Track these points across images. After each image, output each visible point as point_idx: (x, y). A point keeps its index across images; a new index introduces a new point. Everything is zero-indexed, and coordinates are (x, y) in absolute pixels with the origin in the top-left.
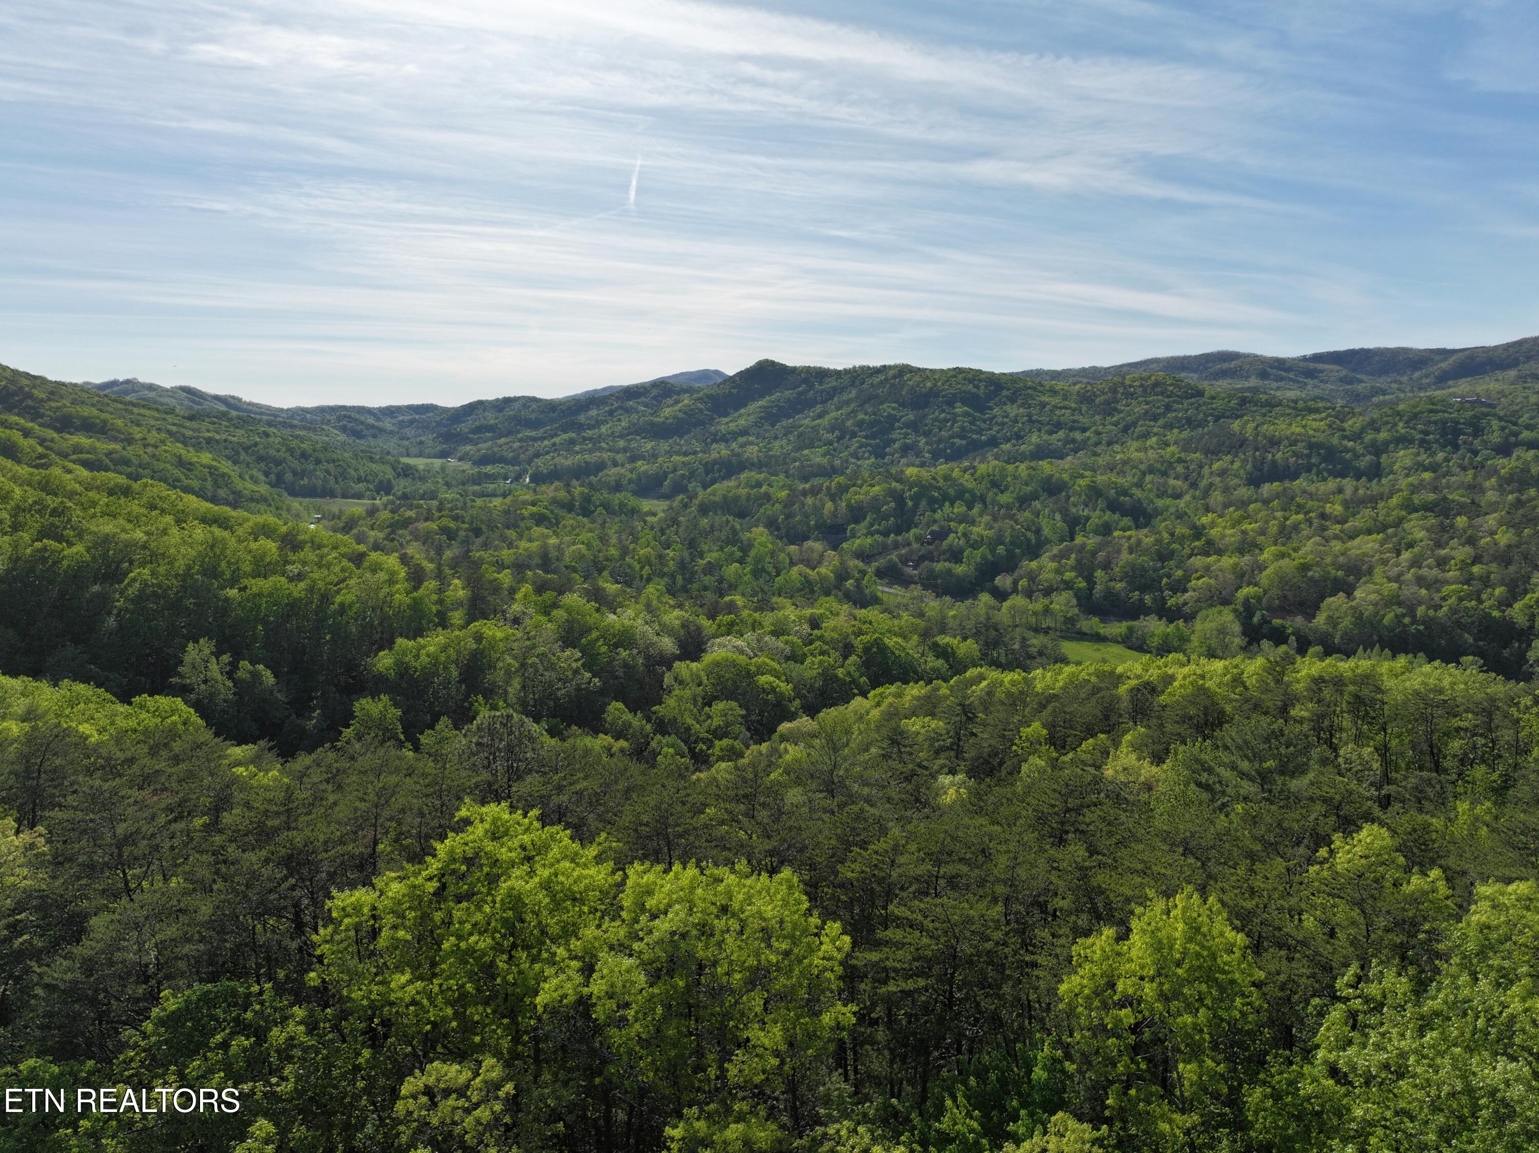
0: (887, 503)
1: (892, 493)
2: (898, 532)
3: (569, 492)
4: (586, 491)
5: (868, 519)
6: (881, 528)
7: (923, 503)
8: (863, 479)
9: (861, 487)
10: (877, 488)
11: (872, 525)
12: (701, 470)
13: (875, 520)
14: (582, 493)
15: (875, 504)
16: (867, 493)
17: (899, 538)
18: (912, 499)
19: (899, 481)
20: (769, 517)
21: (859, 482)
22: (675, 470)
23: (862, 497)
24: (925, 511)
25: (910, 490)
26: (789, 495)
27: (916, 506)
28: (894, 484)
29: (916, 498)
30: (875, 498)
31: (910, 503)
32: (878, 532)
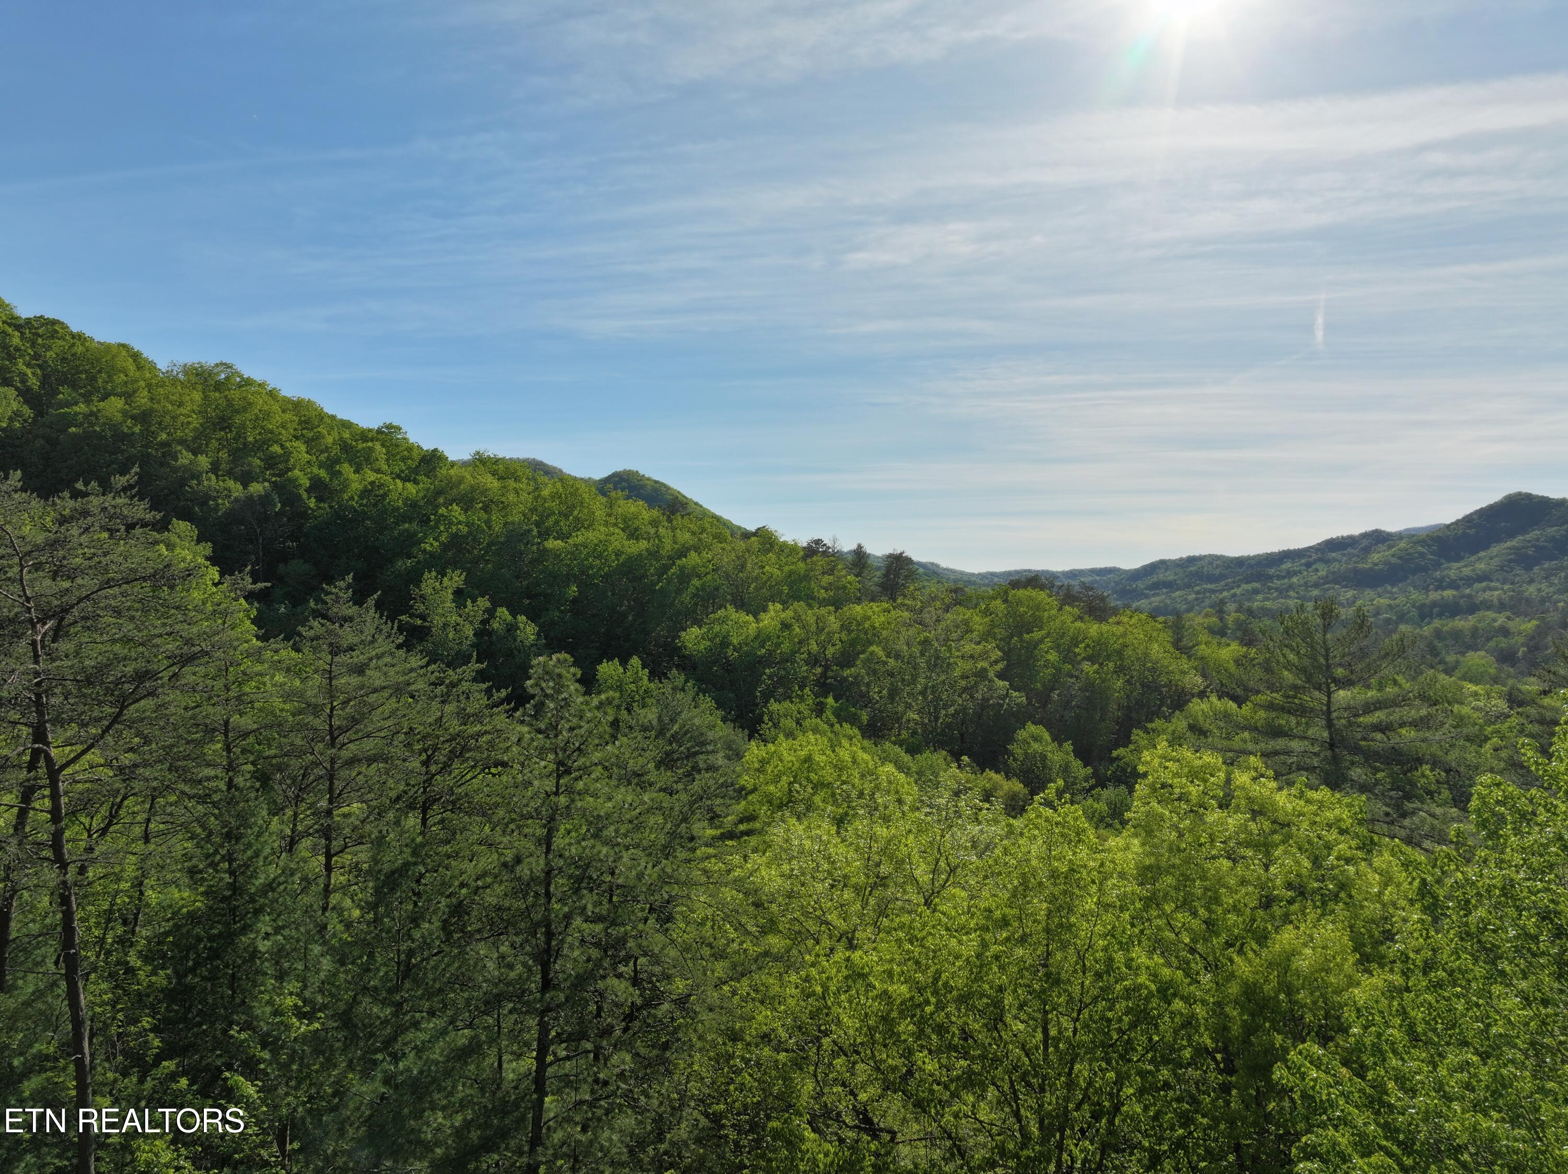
3: (1221, 619)
4: (1242, 617)
12: (1414, 613)
14: (1237, 620)
20: (1502, 649)
22: (1377, 613)
26: (1538, 626)
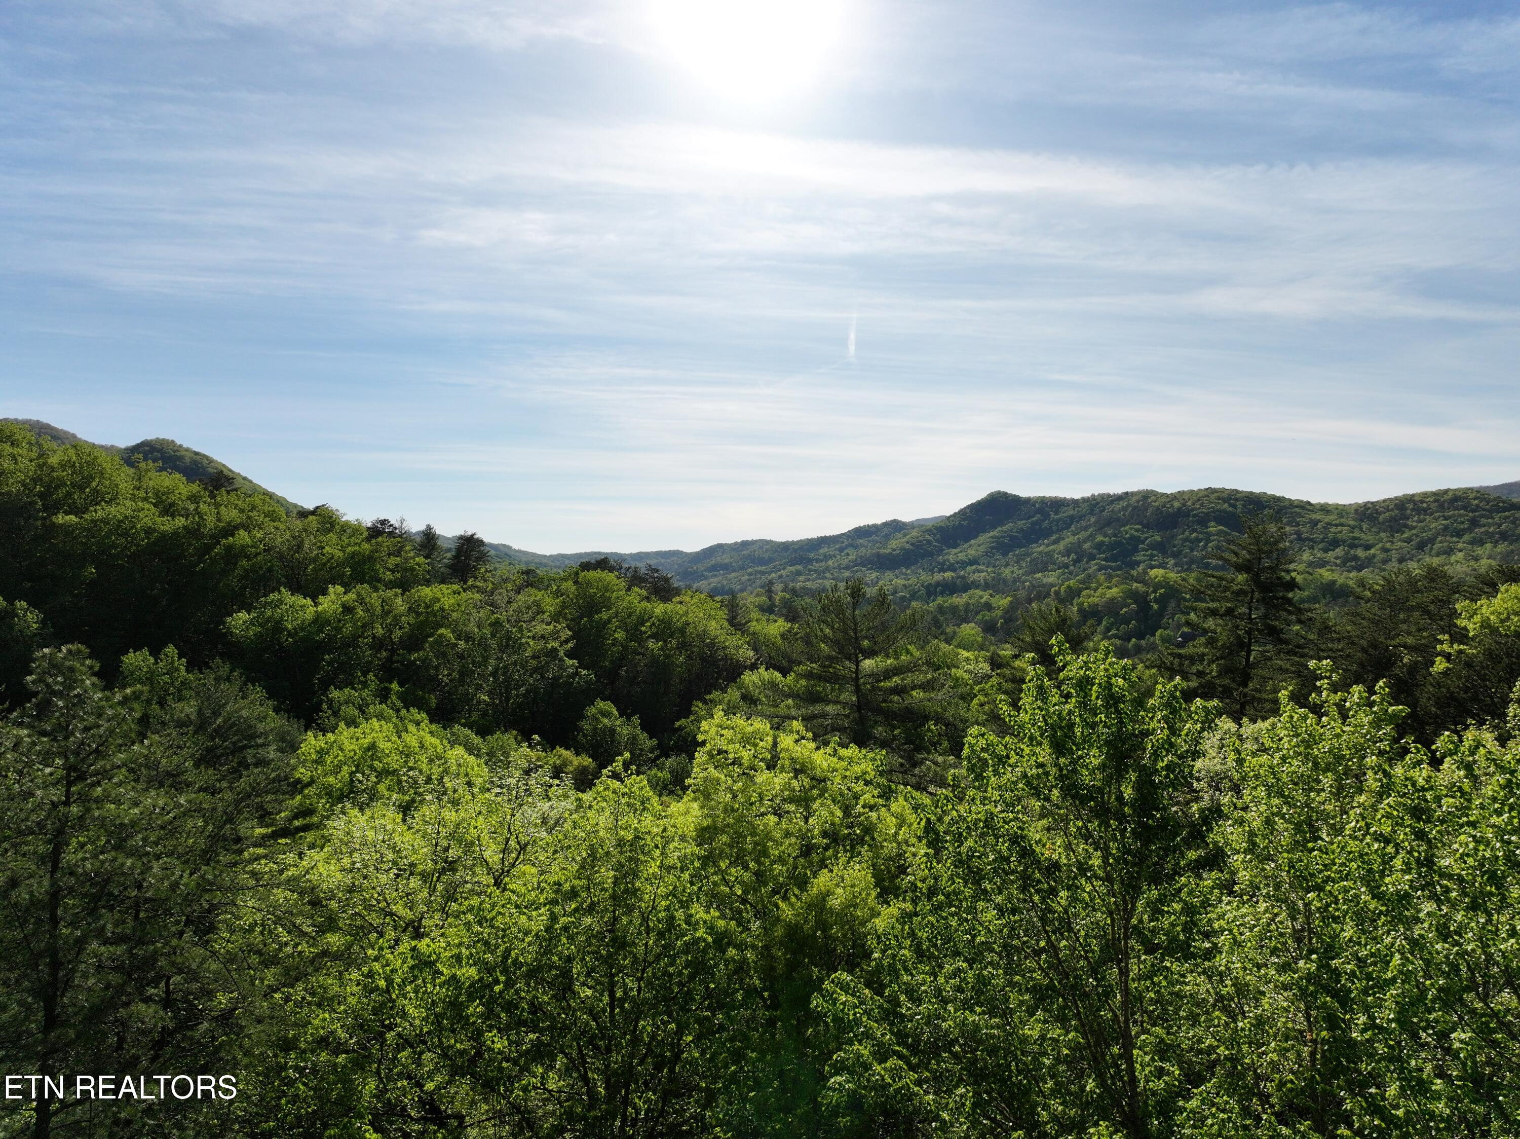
0: (1128, 605)
1: (1133, 595)
2: (1141, 637)
3: (770, 598)
4: (787, 596)
5: (1104, 623)
6: (1120, 633)
7: (1172, 604)
8: (1098, 582)
9: (1095, 590)
10: (1115, 590)
11: (1108, 629)
12: (923, 591)
13: (1112, 624)
14: (783, 598)
15: (1112, 607)
16: (1103, 595)
17: (1143, 642)
18: (1156, 600)
19: (1142, 582)
20: (986, 621)
21: (1094, 585)
22: (895, 592)
23: (1096, 600)
24: (1174, 615)
25: (1155, 592)
26: (1011, 602)
27: (1163, 608)
28: (1135, 585)
29: (1162, 601)
30: (1112, 600)
31: (1156, 607)
32: (1115, 636)
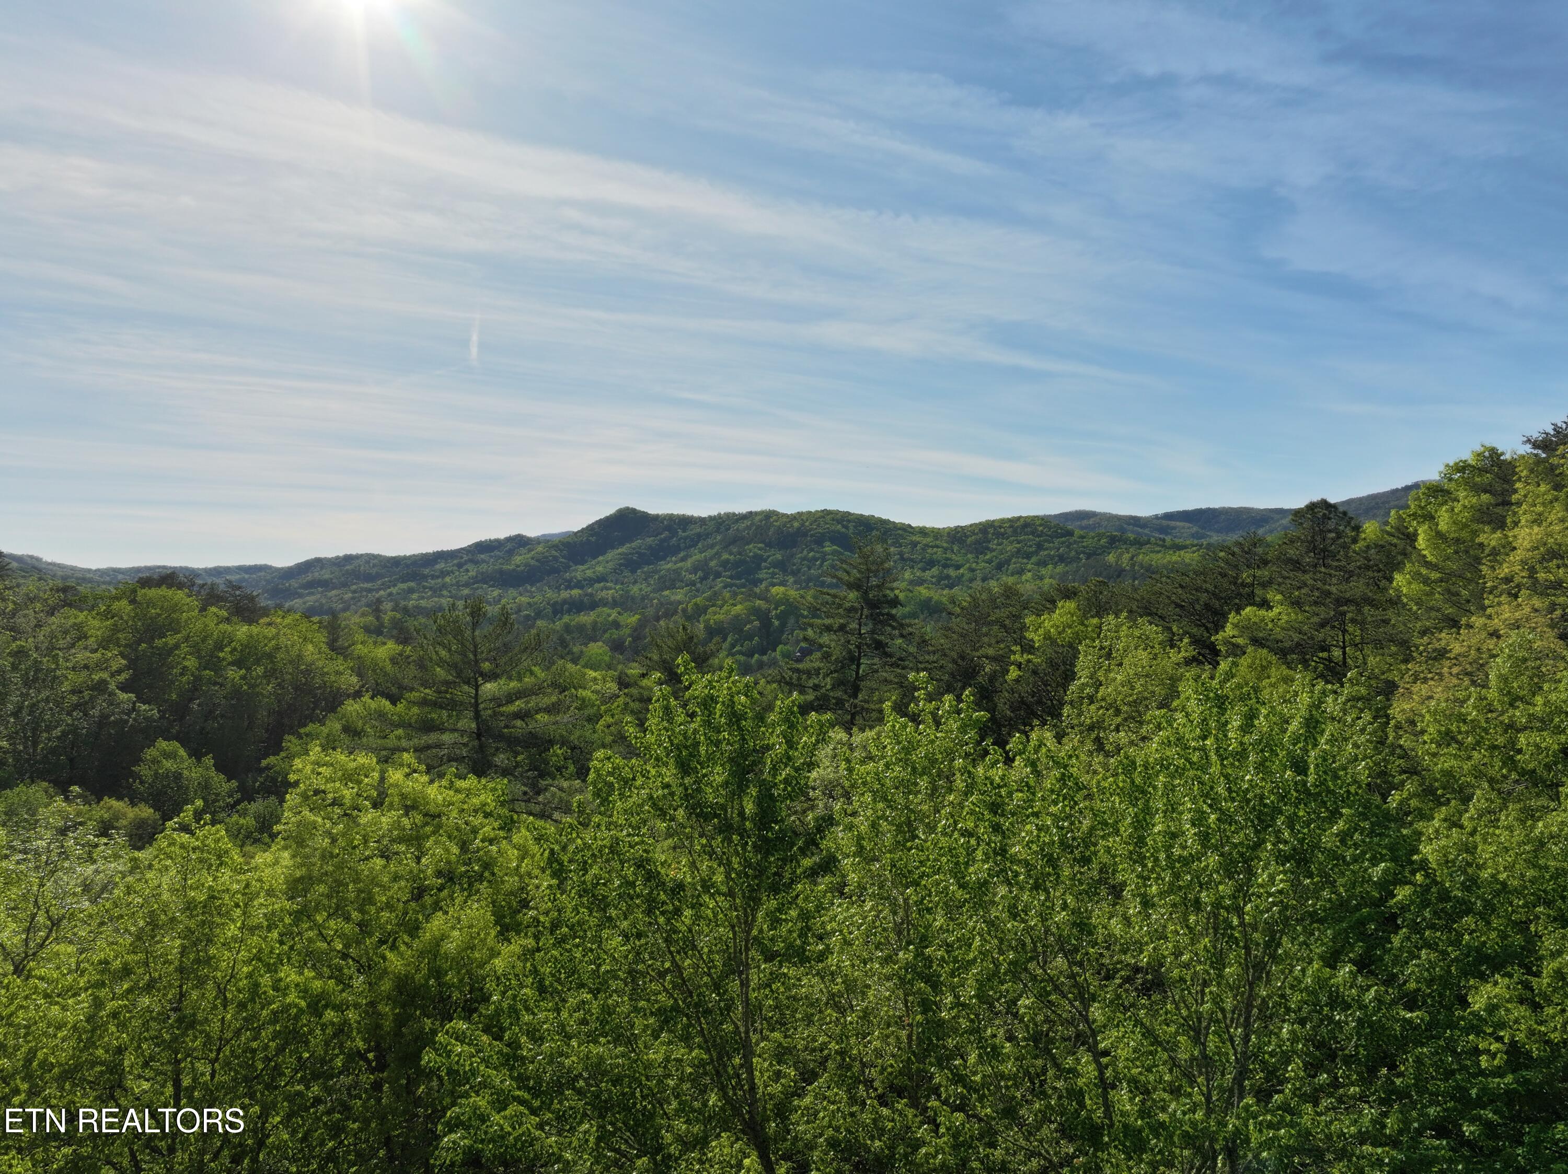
0: (750, 622)
1: (756, 612)
2: (763, 652)
3: (378, 618)
4: (398, 616)
5: (729, 639)
6: (744, 649)
7: (792, 621)
8: (723, 599)
9: (721, 608)
10: (739, 607)
11: (733, 646)
12: (549, 610)
13: (736, 641)
14: (393, 619)
15: (737, 624)
16: (728, 612)
17: (765, 658)
18: (778, 617)
19: (765, 599)
20: (614, 640)
21: (719, 602)
22: (519, 610)
23: (722, 617)
24: (793, 631)
25: (776, 609)
26: (640, 620)
27: (783, 625)
28: (758, 602)
29: (783, 617)
30: (737, 617)
31: (776, 623)
32: (740, 653)
